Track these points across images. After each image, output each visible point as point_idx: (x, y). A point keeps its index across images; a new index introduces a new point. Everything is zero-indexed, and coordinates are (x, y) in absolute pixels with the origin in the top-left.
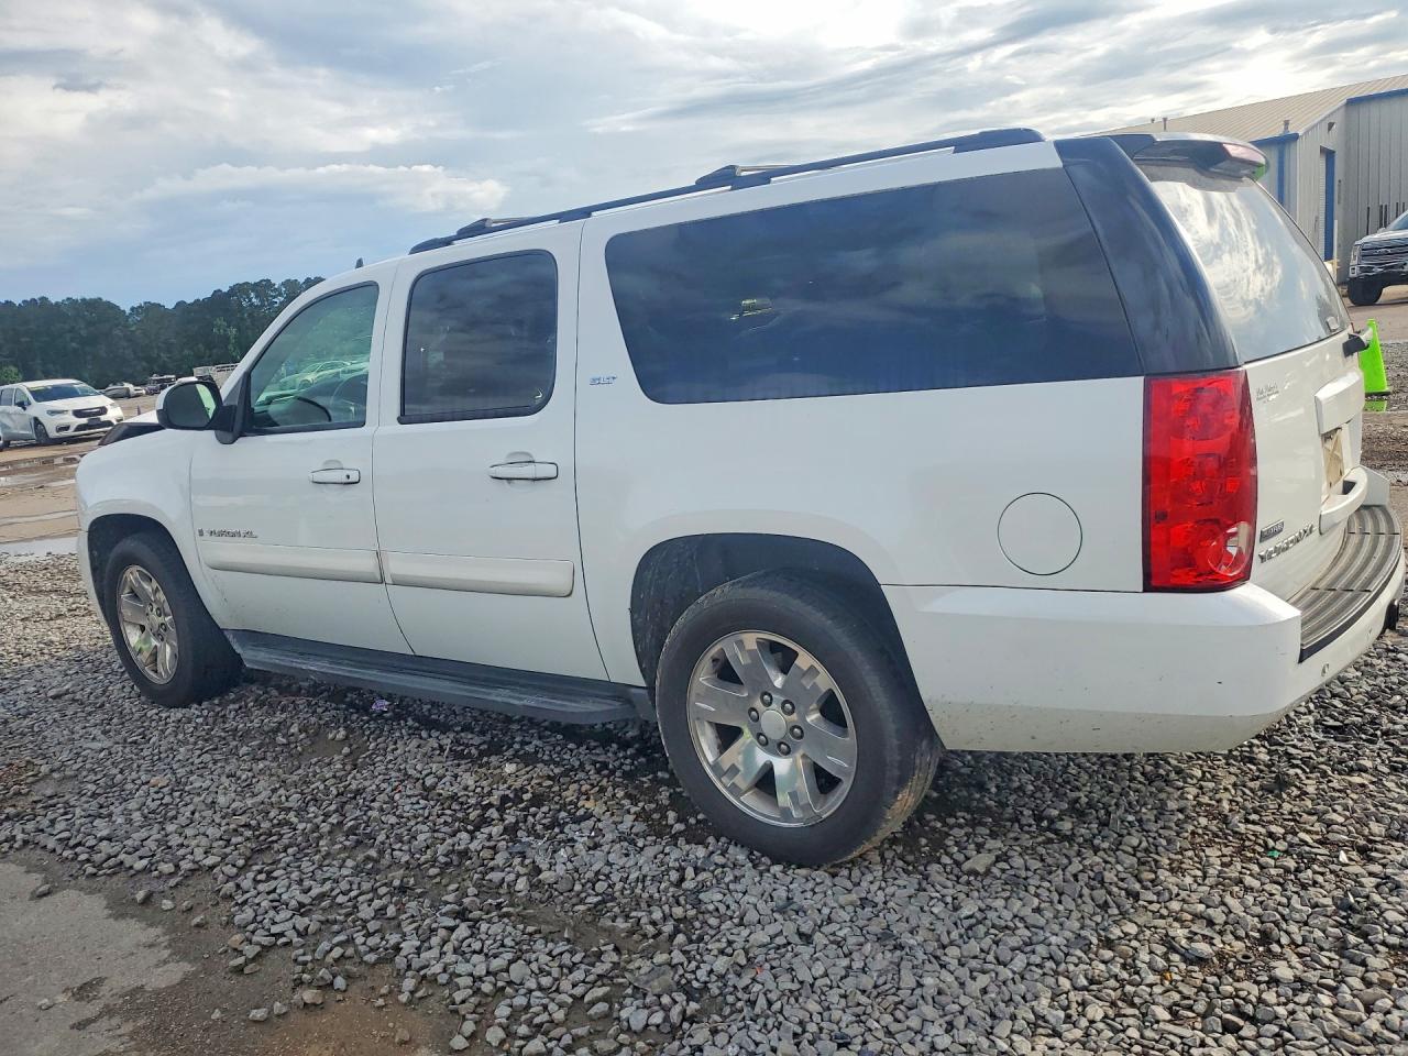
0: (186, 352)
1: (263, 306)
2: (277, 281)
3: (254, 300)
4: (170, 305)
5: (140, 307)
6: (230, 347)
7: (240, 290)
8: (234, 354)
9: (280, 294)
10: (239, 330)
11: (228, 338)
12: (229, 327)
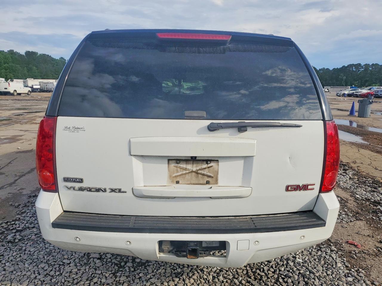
0: (330, 82)
1: (356, 71)
2: (363, 64)
3: (354, 69)
4: (331, 69)
5: (322, 69)
6: (343, 82)
7: (351, 66)
8: (343, 84)
9: (363, 68)
10: (347, 77)
11: (343, 80)
12: (344, 76)
